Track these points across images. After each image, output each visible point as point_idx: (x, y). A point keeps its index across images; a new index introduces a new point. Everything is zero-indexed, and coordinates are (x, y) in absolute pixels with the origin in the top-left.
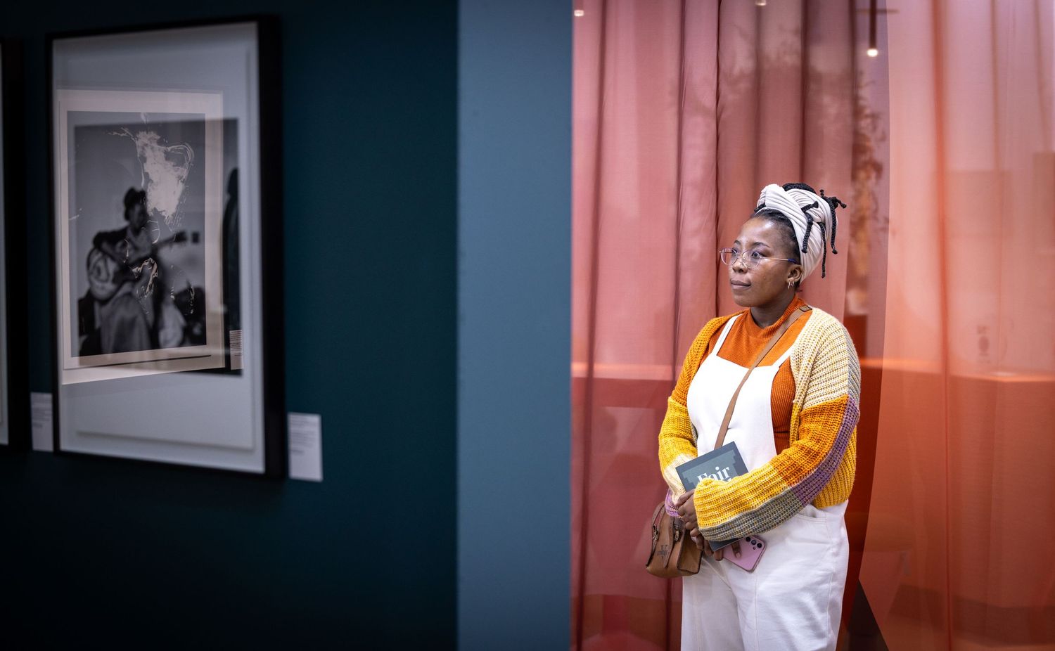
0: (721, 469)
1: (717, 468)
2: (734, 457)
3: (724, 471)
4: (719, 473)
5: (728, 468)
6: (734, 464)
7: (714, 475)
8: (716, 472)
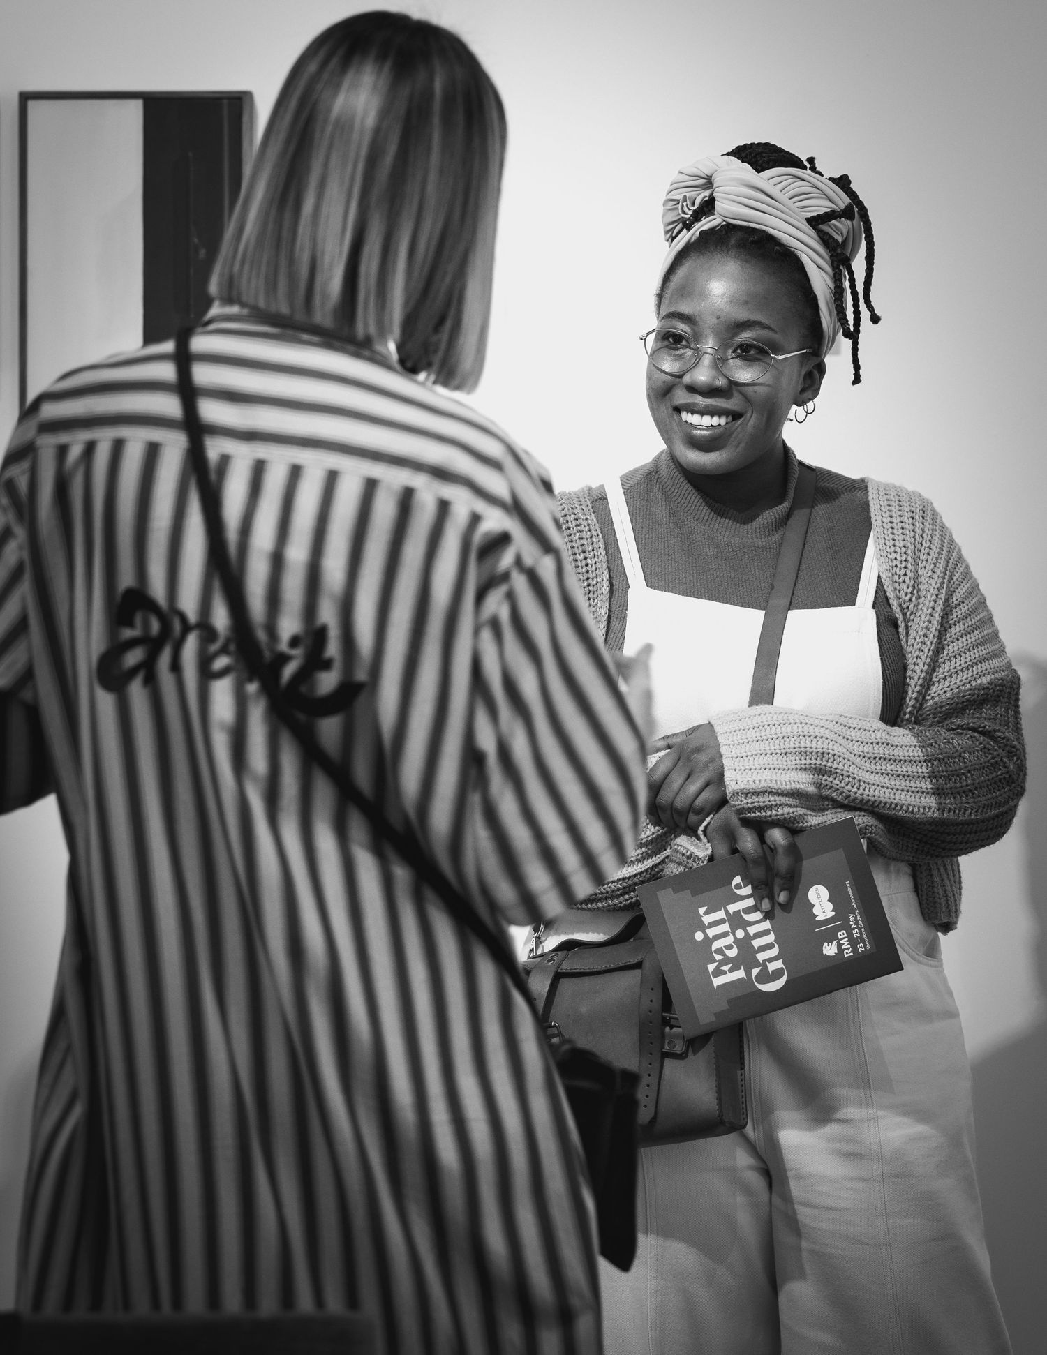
0: (703, 927)
1: (699, 936)
2: (676, 891)
3: (707, 919)
4: (711, 932)
5: (702, 910)
6: (693, 895)
7: (716, 945)
8: (708, 941)
